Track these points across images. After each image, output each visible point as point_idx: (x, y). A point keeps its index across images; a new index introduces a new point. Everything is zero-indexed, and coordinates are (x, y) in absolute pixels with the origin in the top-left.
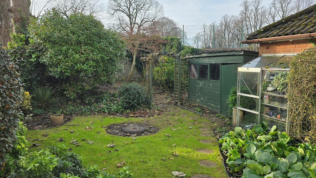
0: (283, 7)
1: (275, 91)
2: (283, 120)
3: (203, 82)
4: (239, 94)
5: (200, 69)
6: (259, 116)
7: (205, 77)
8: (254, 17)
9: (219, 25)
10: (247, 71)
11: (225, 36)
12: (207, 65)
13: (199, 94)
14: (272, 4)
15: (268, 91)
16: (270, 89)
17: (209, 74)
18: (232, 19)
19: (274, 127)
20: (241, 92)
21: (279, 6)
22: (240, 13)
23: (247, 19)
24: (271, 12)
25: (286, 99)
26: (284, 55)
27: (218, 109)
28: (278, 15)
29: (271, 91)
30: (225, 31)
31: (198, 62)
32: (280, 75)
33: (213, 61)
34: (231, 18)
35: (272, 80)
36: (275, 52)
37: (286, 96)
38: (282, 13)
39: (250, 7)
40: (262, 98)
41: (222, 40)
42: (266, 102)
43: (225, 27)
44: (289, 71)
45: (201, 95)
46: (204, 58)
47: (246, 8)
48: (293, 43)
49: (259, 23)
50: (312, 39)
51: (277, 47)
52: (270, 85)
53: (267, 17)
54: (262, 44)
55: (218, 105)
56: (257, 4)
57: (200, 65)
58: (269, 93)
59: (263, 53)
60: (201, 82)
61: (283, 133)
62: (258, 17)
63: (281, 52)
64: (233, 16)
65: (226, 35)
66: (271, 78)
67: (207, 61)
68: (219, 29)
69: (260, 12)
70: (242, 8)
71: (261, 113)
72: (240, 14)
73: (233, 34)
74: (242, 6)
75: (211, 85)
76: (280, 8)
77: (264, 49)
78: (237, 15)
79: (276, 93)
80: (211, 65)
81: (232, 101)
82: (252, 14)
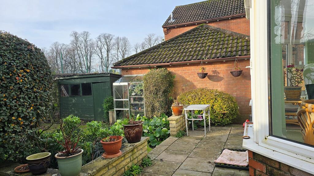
0: (107, 42)
1: (136, 95)
2: (142, 110)
3: (76, 99)
4: (115, 100)
5: (71, 88)
6: (129, 111)
7: (77, 95)
8: (84, 47)
9: (49, 51)
10: (119, 85)
11: (57, 62)
12: (79, 85)
13: (72, 110)
14: (98, 38)
15: (132, 95)
16: (133, 94)
17: (81, 92)
18: (63, 47)
19: (138, 115)
20: (116, 98)
21: (103, 40)
22: (70, 42)
23: (78, 49)
24: (98, 45)
25: (143, 98)
26: (136, 75)
27: (92, 117)
28: (104, 48)
29: (135, 95)
30: (57, 58)
31: (69, 83)
32: (138, 86)
33: (85, 81)
34: (61, 46)
35: (134, 89)
36: (131, 74)
37: (142, 97)
38: (107, 46)
39: (80, 38)
40: (130, 100)
41: (54, 66)
42: (132, 102)
43: (56, 53)
44: (143, 83)
45: (75, 109)
46: (75, 80)
47: (76, 38)
48: (140, 69)
49: (89, 53)
50: (149, 67)
51: (132, 71)
52: (133, 92)
53: (95, 48)
54: (123, 69)
55: (92, 114)
56: (86, 37)
57: (71, 85)
58: (133, 96)
59: (124, 74)
60: (74, 99)
61: (143, 117)
62: (88, 48)
63: (135, 74)
64: (63, 45)
65: (59, 62)
66: (134, 87)
67: (78, 81)
68: (50, 55)
69: (89, 43)
70: (73, 38)
71: (130, 109)
72: (71, 44)
73: (65, 61)
74: (73, 37)
75: (84, 100)
76: (105, 42)
77: (125, 72)
78: (68, 44)
79: (137, 96)
80: (83, 84)
81: (107, 107)
82: (82, 44)
